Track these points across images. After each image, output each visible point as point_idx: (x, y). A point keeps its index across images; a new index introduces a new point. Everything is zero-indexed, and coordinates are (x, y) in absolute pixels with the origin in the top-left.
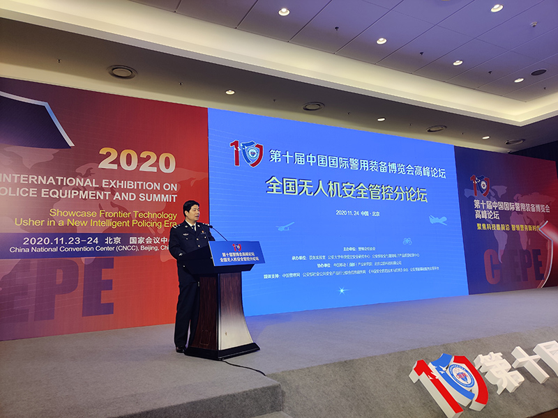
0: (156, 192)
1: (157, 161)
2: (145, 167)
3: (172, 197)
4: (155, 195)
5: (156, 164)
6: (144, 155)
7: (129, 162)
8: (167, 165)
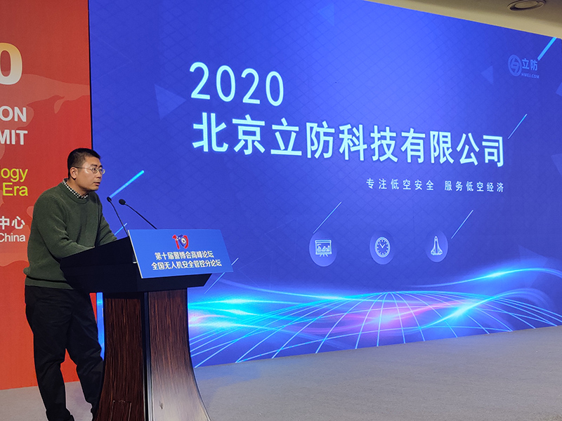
3: (18, 136)
8: (5, 69)
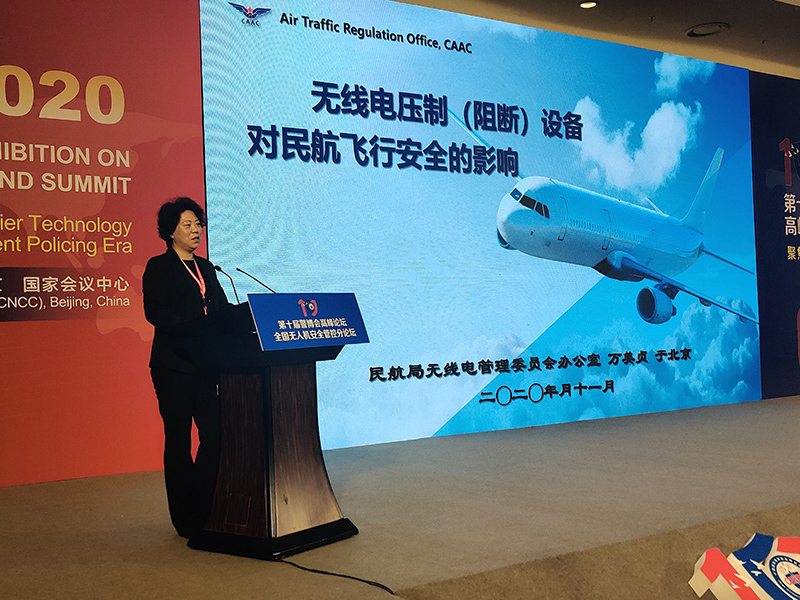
0: (82, 170)
1: (82, 95)
2: (52, 110)
3: (120, 183)
4: (78, 178)
5: (79, 102)
6: (48, 79)
7: (13, 96)
8: (105, 105)
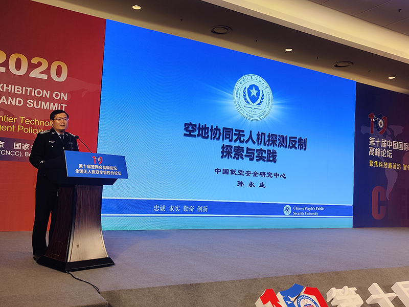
2: (35, 74)
4: (43, 103)
6: (35, 61)
7: (18, 66)
8: (59, 73)
